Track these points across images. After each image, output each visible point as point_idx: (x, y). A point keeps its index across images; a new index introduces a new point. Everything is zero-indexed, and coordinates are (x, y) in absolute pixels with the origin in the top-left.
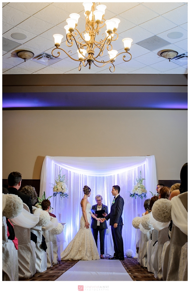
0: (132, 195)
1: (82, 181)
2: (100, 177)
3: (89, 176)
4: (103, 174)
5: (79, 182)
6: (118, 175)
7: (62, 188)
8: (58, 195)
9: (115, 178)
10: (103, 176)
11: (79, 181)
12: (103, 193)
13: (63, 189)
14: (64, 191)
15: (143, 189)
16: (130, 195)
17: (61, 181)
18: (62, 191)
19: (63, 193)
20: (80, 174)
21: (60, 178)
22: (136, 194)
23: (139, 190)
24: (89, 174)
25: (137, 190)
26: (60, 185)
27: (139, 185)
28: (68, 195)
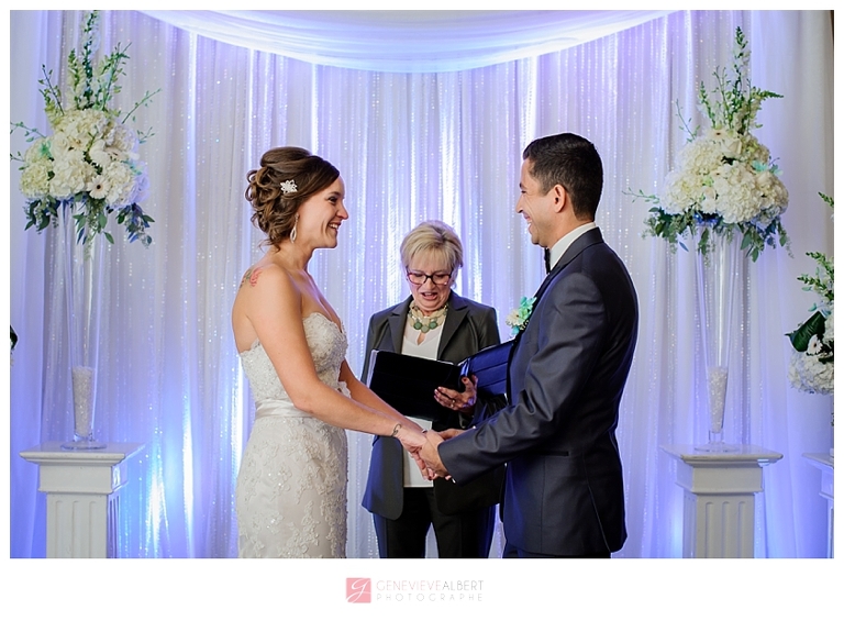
0: (668, 218)
1: (266, 108)
2: (409, 75)
3: (320, 68)
4: (435, 57)
5: (244, 115)
6: (545, 61)
7: (87, 159)
8: (66, 221)
9: (521, 87)
10: (429, 67)
11: (245, 105)
12: (432, 197)
13: (99, 171)
14: (105, 187)
15: (763, 177)
16: (651, 222)
17: (93, 99)
18: (90, 187)
19: (96, 204)
20: (252, 56)
21: (83, 75)
22: (708, 217)
23: (734, 180)
24: (320, 54)
25: (720, 186)
26: (75, 135)
27: (729, 144)
28: (146, 219)
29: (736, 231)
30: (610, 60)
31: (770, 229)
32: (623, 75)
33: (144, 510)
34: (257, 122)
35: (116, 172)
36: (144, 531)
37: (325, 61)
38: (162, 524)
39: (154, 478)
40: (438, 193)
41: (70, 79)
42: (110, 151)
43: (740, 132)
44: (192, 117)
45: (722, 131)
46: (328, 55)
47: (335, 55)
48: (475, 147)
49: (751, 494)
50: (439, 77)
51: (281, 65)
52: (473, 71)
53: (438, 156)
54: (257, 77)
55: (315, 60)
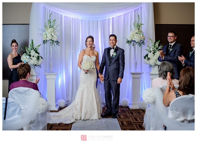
0: (129, 41)
1: (74, 26)
2: (94, 21)
3: (81, 20)
6: (113, 18)
7: (51, 35)
8: (48, 43)
10: (97, 19)
11: (71, 25)
13: (53, 36)
14: (54, 39)
15: (141, 36)
16: (127, 41)
17: (51, 26)
18: (52, 39)
19: (53, 41)
20: (72, 18)
21: (50, 23)
22: (134, 41)
23: (137, 36)
24: (81, 18)
25: (135, 37)
26: (50, 32)
27: (137, 31)
28: (59, 42)
29: (137, 43)
30: (122, 18)
31: (142, 43)
32: (124, 20)
33: (58, 82)
34: (73, 28)
35: (55, 36)
36: (58, 85)
37: (82, 19)
38: (61, 84)
39: (59, 77)
40: (98, 37)
41: (48, 24)
42: (54, 33)
43: (138, 29)
44: (63, 27)
45: (136, 29)
46: (82, 18)
47: (84, 18)
48: (103, 31)
49: (140, 78)
50: (98, 21)
51: (76, 20)
52: (103, 20)
53: (98, 32)
54: (73, 21)
55: (81, 19)
